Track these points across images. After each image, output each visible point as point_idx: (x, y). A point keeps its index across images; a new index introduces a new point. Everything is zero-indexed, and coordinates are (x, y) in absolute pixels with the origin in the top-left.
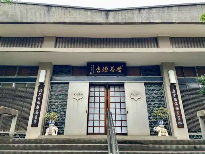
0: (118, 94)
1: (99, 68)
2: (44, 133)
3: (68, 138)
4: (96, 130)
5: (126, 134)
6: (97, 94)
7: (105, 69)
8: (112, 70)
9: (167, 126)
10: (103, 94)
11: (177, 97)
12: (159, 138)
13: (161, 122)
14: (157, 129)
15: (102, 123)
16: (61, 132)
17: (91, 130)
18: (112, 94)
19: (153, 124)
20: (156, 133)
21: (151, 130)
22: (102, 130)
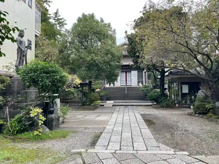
0: (129, 74)
1: (123, 67)
2: (110, 86)
3: (116, 87)
4: (123, 85)
5: (131, 86)
6: (123, 74)
7: (125, 67)
8: (127, 67)
9: (142, 83)
10: (125, 74)
11: (146, 75)
12: (140, 86)
13: (141, 82)
14: (139, 84)
15: (125, 83)
16: (114, 85)
17: (122, 85)
18: (127, 74)
19: (139, 83)
20: (139, 85)
21: (138, 84)
22: (125, 85)
